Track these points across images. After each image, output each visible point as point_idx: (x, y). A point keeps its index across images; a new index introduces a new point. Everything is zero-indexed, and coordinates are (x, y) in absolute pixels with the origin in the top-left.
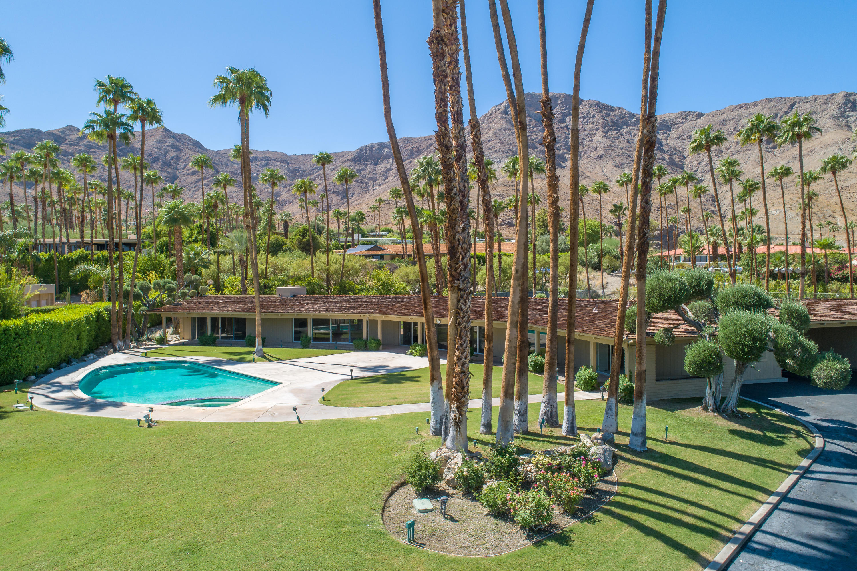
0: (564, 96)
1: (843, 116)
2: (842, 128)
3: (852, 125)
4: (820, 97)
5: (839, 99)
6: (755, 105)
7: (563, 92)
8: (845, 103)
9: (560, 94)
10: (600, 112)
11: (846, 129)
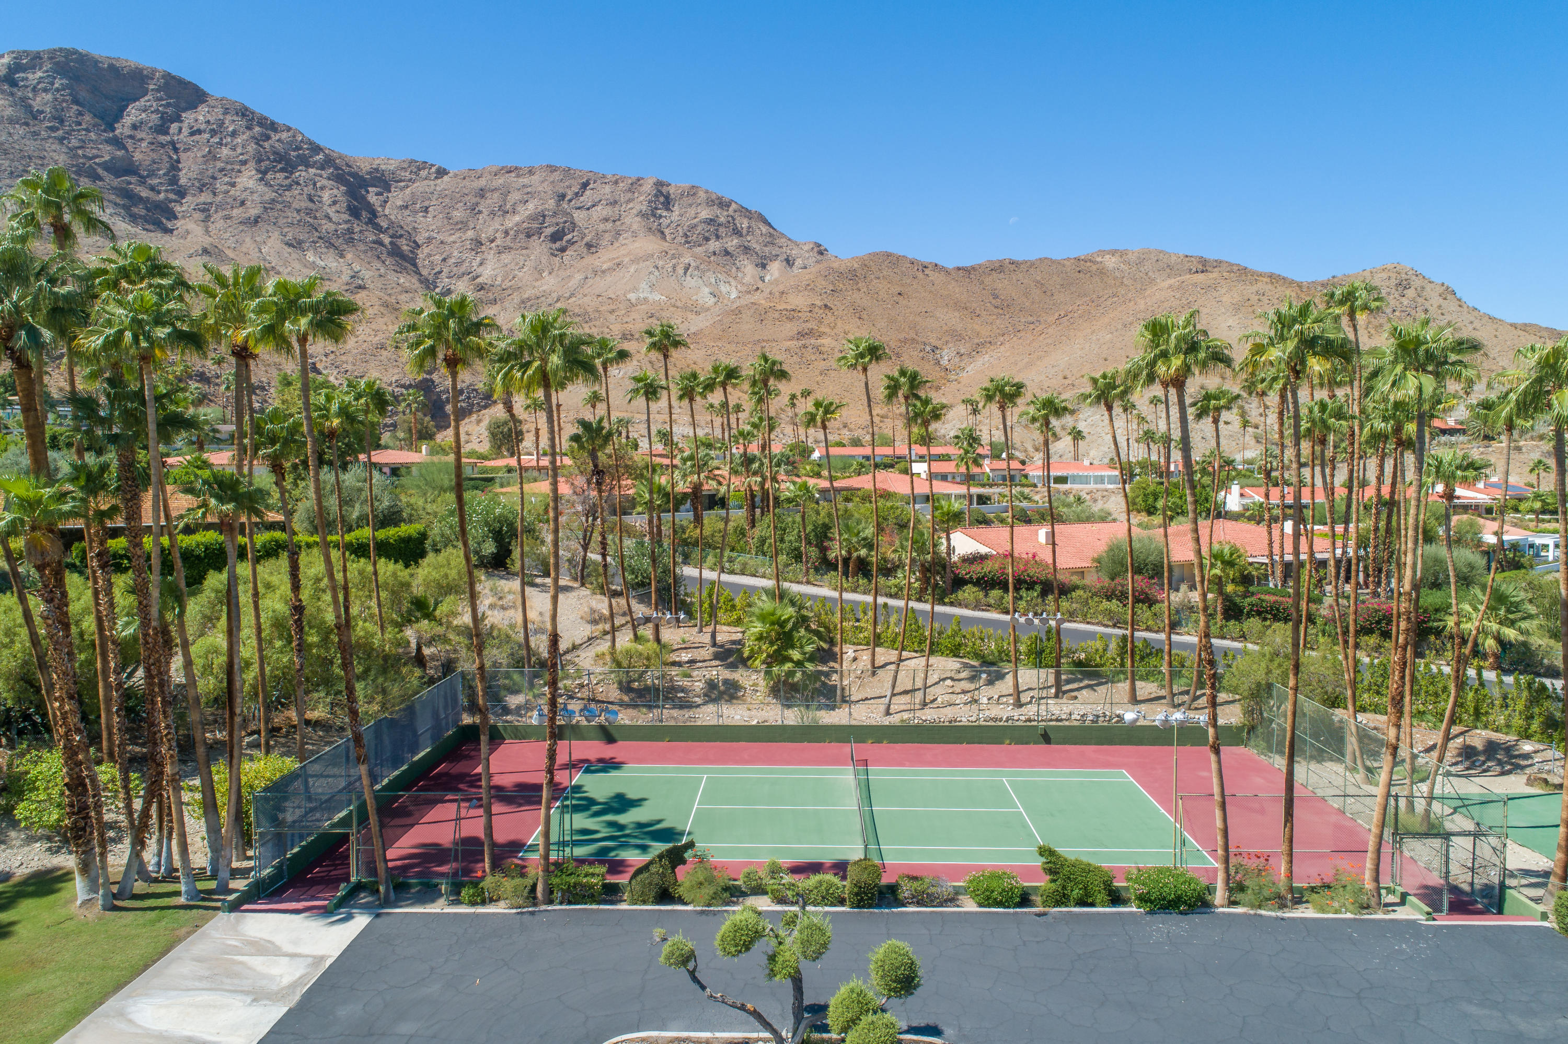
0: (163, 77)
1: (654, 215)
2: (654, 235)
3: (667, 231)
4: (623, 179)
5: (648, 187)
6: (531, 172)
7: (160, 68)
8: (656, 196)
9: (154, 71)
10: (249, 128)
11: (659, 235)
